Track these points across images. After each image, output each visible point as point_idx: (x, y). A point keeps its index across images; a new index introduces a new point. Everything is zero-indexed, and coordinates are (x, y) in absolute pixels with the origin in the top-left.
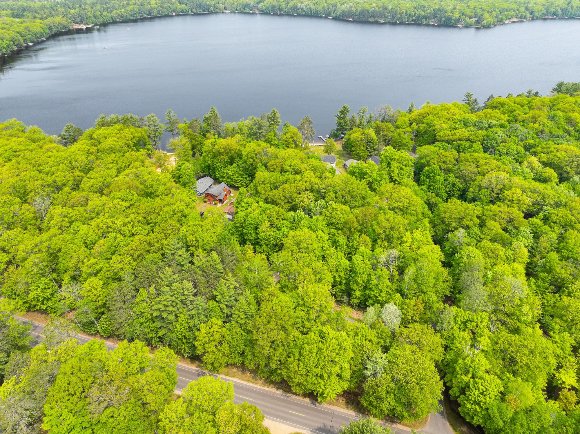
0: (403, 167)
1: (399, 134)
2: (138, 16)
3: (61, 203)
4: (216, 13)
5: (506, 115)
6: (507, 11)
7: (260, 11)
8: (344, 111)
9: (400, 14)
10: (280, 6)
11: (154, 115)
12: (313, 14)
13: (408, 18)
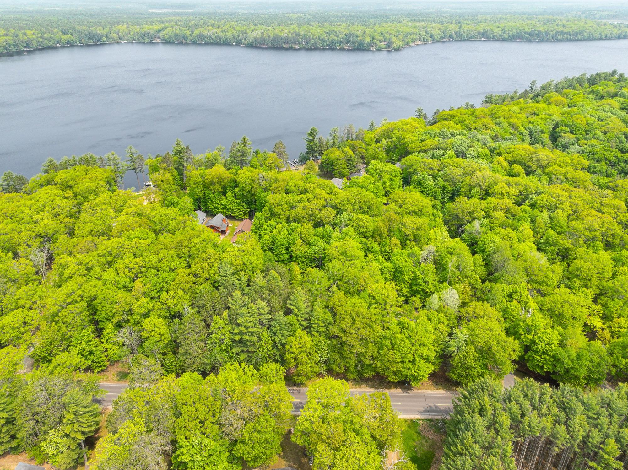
0: (393, 178)
1: (374, 150)
2: (13, 49)
3: (66, 252)
4: (110, 44)
5: (459, 125)
6: (411, 35)
7: (162, 40)
8: (313, 133)
9: (313, 39)
10: (184, 35)
11: (114, 152)
12: (222, 42)
13: (323, 44)
